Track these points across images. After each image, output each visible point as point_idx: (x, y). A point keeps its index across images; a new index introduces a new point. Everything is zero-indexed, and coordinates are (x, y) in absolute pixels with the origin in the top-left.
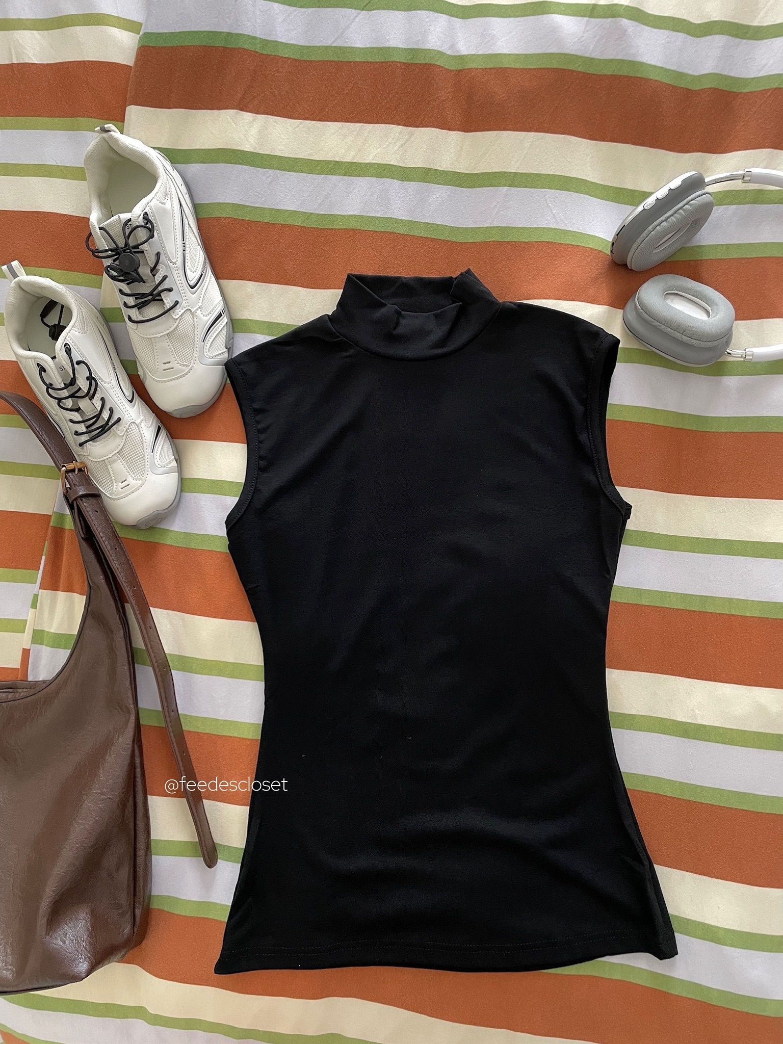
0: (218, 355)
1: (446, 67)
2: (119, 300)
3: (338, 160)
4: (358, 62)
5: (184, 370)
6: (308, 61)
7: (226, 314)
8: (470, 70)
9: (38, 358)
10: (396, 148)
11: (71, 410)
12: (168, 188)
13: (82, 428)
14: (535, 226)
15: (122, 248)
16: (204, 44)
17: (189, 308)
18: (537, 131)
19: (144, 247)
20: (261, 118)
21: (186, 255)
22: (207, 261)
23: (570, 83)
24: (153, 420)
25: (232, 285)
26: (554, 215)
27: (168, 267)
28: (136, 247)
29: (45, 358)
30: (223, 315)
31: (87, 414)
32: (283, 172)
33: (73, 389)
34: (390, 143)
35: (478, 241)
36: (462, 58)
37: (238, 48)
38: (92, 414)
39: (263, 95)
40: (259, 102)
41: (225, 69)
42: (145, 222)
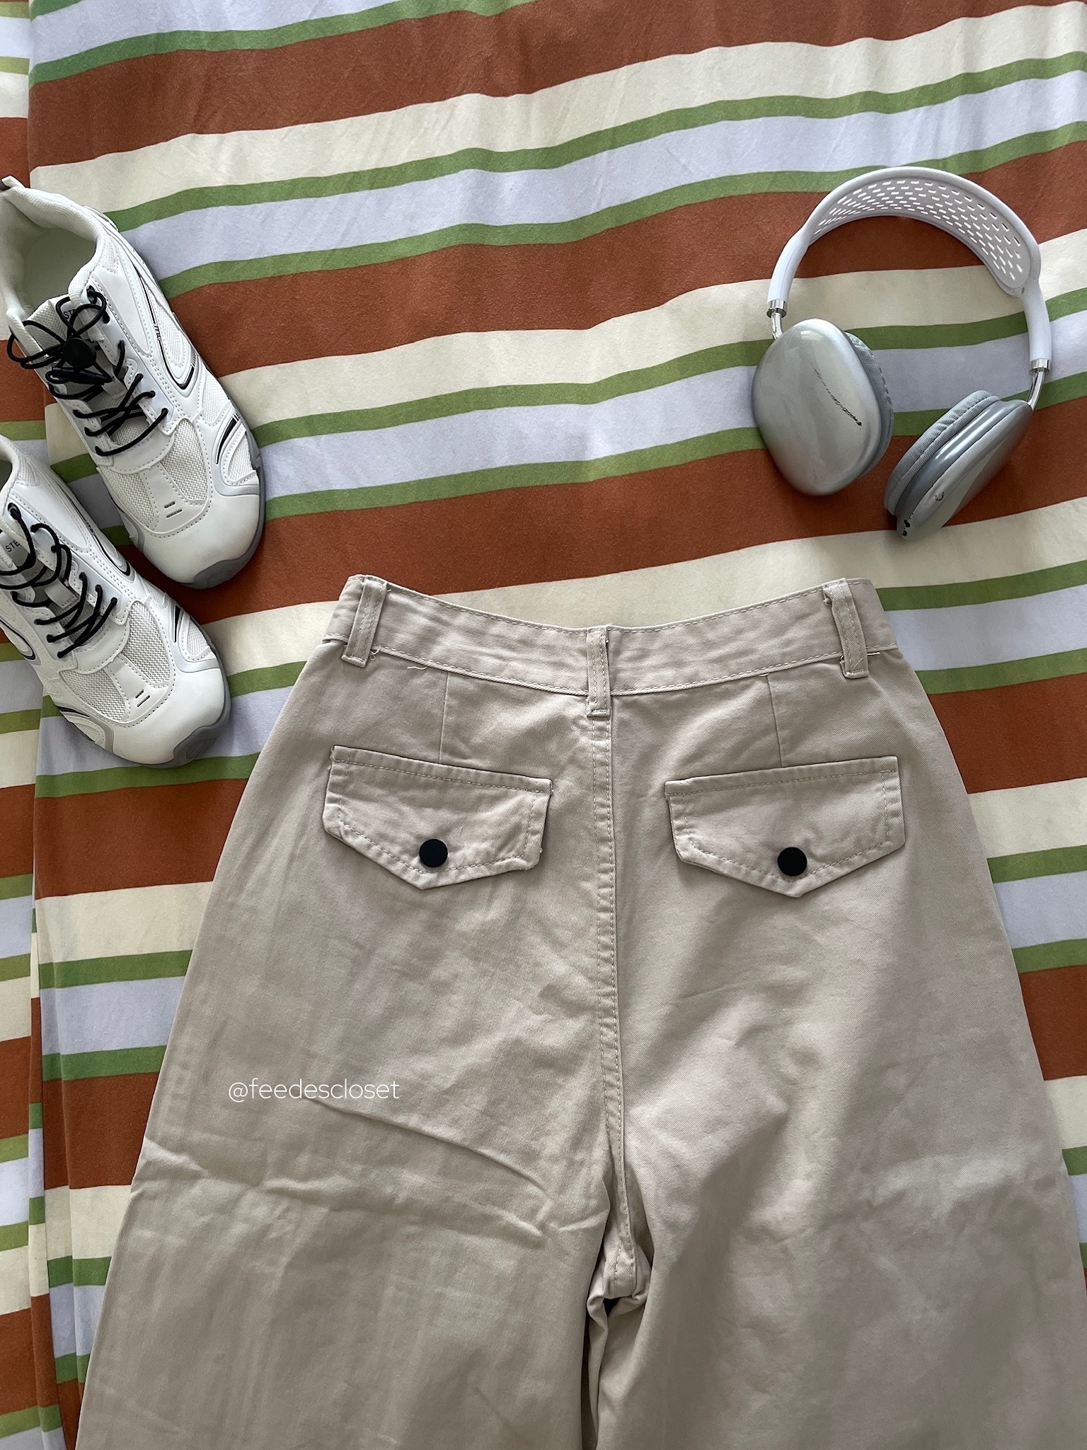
0: (243, 480)
1: (480, 14)
2: (76, 425)
3: (355, 170)
4: (353, 33)
5: (197, 512)
6: (281, 48)
7: (242, 423)
8: (515, 8)
10: (436, 134)
11: (34, 605)
12: (114, 250)
13: (58, 629)
14: (662, 189)
15: (66, 341)
16: (127, 56)
17: (185, 417)
19: (98, 333)
20: (233, 137)
21: (163, 343)
24: (166, 601)
25: (242, 380)
26: (684, 166)
27: (140, 362)
30: (238, 422)
31: (63, 607)
32: (279, 203)
33: (35, 570)
34: (426, 129)
37: (177, 51)
38: (68, 606)
39: (226, 106)
40: (223, 116)
41: (163, 85)
42: (92, 299)
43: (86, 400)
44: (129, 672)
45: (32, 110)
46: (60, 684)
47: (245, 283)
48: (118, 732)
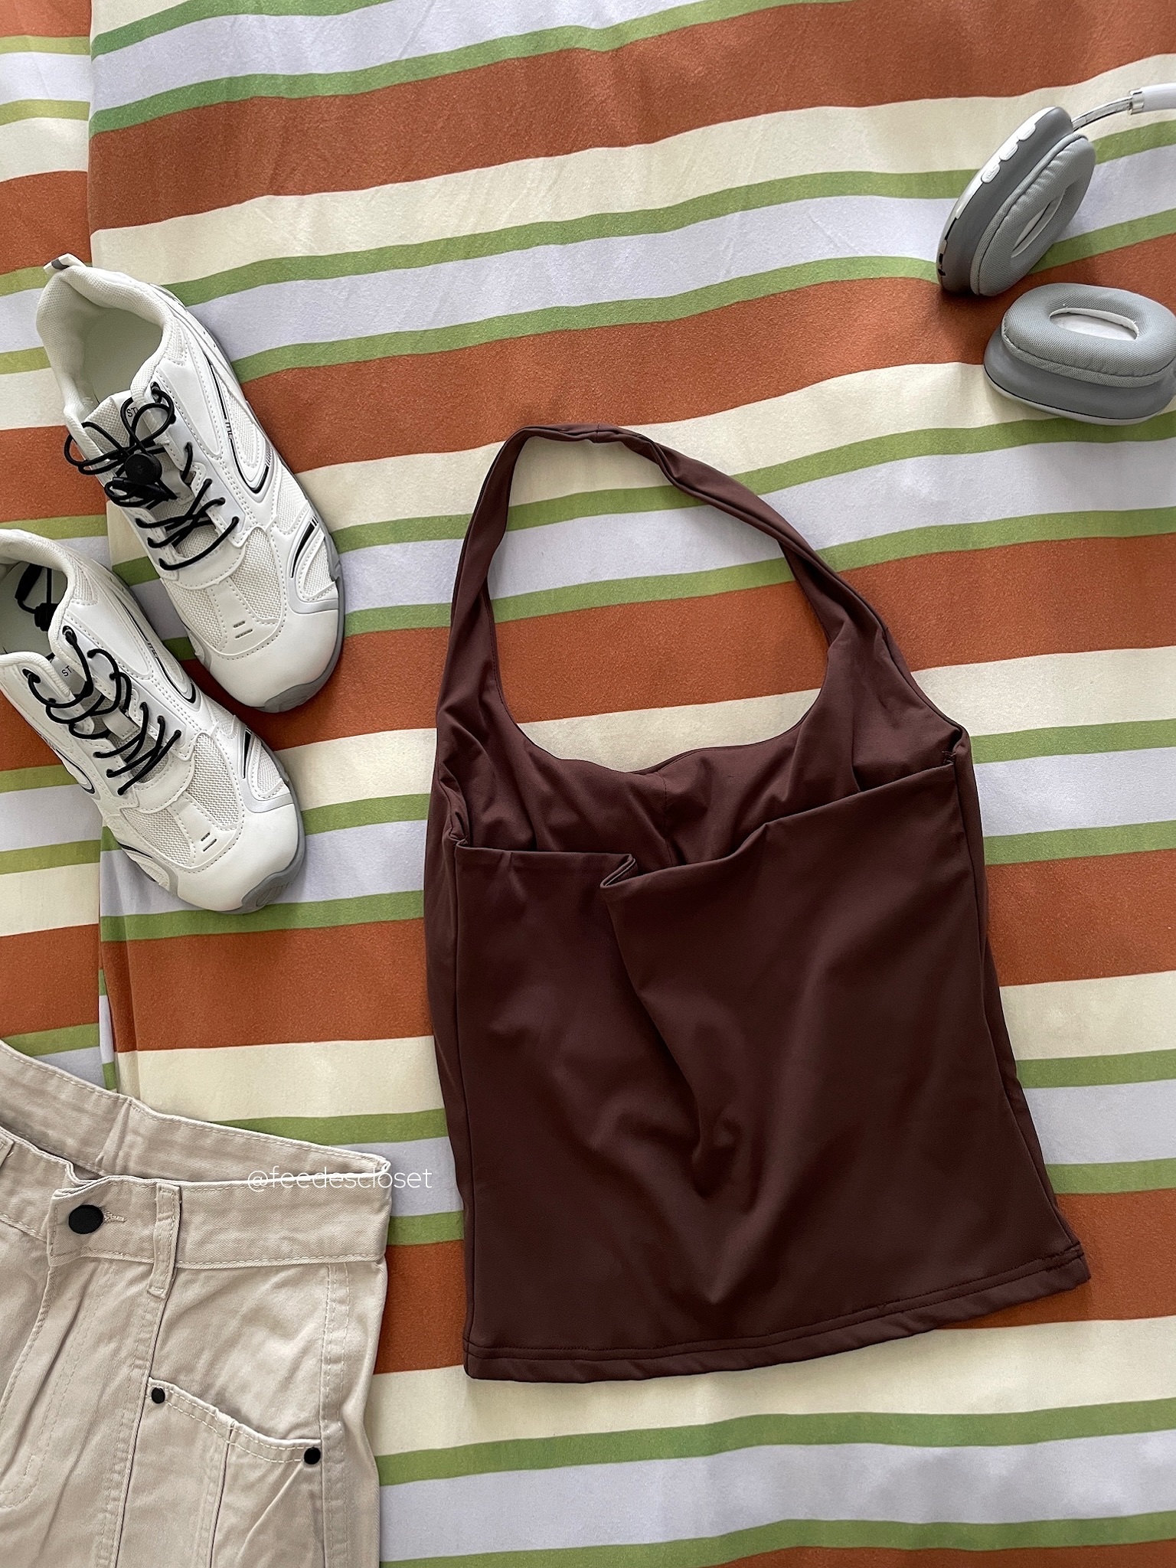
0: (321, 594)
1: (595, 49)
2: (140, 536)
3: (449, 236)
4: (449, 75)
5: (269, 631)
6: (367, 93)
7: (320, 526)
8: (634, 44)
9: (23, 662)
10: (542, 194)
11: (93, 737)
12: (183, 338)
13: (118, 763)
14: (803, 261)
15: (127, 448)
16: (195, 104)
17: (258, 525)
18: (767, 112)
19: (163, 439)
20: (312, 200)
21: (235, 441)
22: (272, 447)
23: (804, 24)
24: (235, 726)
25: (319, 477)
26: (829, 237)
27: (208, 465)
28: (149, 441)
29: (35, 660)
30: (316, 528)
31: (123, 738)
32: (365, 276)
33: (92, 700)
34: (529, 189)
35: (712, 308)
36: (616, 29)
37: (251, 99)
38: (131, 736)
39: (306, 162)
40: (303, 176)
41: (236, 137)
42: (157, 397)
43: (149, 508)
44: (193, 812)
45: (92, 164)
46: (122, 821)
47: (328, 369)
48: (181, 876)
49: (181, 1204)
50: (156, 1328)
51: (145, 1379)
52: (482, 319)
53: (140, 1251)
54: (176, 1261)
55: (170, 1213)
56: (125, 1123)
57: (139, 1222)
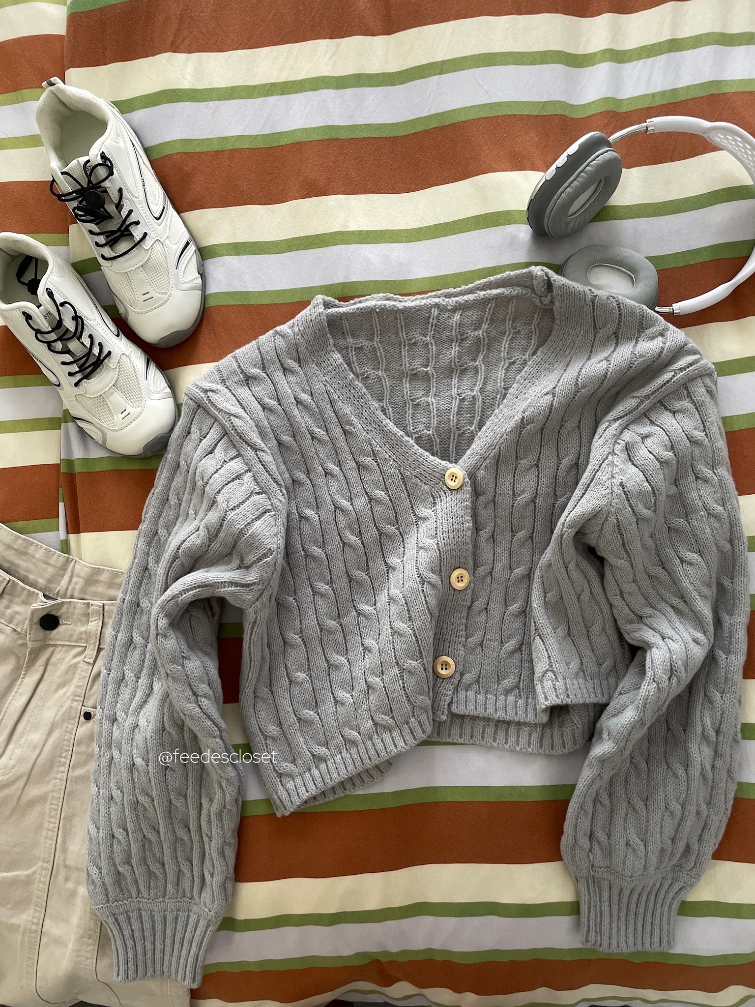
0: (192, 280)
2: (90, 240)
3: (273, 82)
5: (162, 299)
7: (193, 243)
9: (23, 308)
10: (327, 60)
11: (61, 352)
12: (118, 129)
13: (75, 368)
14: (471, 104)
15: (86, 187)
17: (158, 238)
18: (454, 19)
19: (107, 184)
20: (195, 56)
21: (146, 190)
24: (141, 354)
25: (193, 216)
27: (132, 202)
28: (99, 184)
29: (30, 307)
30: (191, 243)
31: (78, 355)
32: (224, 102)
33: (61, 331)
34: (319, 57)
35: (420, 130)
38: (83, 353)
39: (192, 35)
40: (190, 42)
41: (152, 19)
42: (103, 160)
43: (97, 224)
44: (117, 398)
45: (68, 31)
46: (75, 403)
47: (200, 154)
48: (109, 434)
49: (103, 614)
50: (87, 679)
51: (80, 707)
52: (289, 130)
53: (79, 639)
54: (99, 644)
55: (97, 618)
56: (73, 571)
57: (79, 624)
